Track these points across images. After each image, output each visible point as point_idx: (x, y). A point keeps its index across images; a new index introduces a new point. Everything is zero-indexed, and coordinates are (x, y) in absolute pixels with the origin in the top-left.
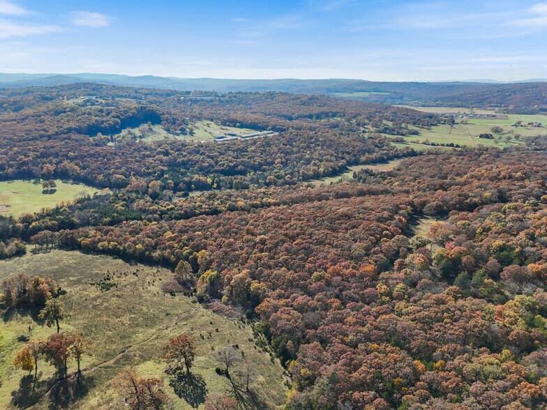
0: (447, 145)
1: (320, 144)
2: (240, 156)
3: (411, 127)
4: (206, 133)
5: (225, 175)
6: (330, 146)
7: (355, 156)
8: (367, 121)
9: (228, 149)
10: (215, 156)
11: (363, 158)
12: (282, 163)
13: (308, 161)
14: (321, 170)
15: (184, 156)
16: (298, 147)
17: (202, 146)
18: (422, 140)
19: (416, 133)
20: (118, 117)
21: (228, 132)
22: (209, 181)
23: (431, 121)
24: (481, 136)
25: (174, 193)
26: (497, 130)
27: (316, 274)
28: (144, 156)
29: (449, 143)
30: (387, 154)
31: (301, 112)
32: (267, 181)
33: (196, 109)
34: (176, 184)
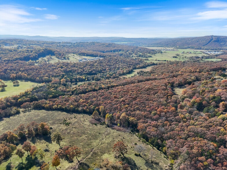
0: (164, 61)
1: (120, 62)
2: (92, 67)
3: (148, 55)
4: (74, 59)
5: (89, 75)
6: (124, 62)
7: (134, 66)
8: (132, 53)
9: (87, 65)
10: (82, 68)
11: (137, 67)
12: (109, 69)
13: (118, 68)
14: (125, 71)
15: (70, 68)
16: (113, 63)
17: (76, 64)
18: (154, 59)
19: (151, 57)
20: (36, 53)
21: (82, 58)
22: (84, 78)
23: (154, 52)
24: (173, 57)
25: (71, 83)
26: (178, 55)
27: (153, 112)
28: (53, 69)
29: (164, 60)
30: (145, 65)
31: (107, 50)
32: (107, 77)
33: (66, 49)
34: (71, 80)
